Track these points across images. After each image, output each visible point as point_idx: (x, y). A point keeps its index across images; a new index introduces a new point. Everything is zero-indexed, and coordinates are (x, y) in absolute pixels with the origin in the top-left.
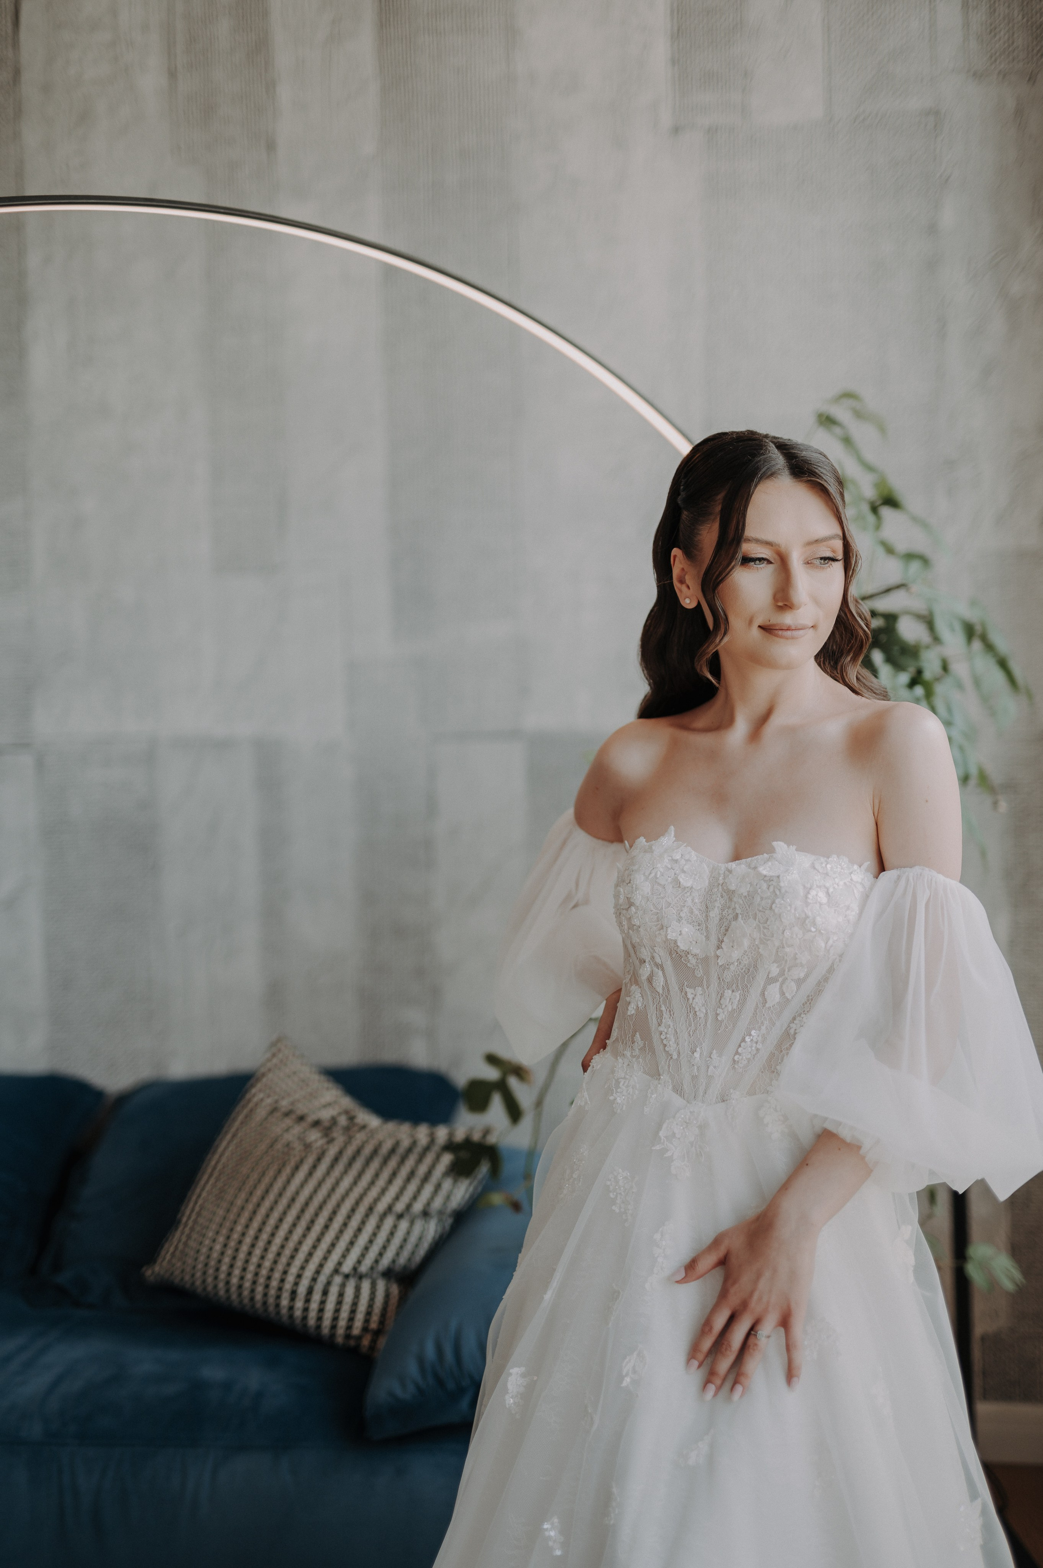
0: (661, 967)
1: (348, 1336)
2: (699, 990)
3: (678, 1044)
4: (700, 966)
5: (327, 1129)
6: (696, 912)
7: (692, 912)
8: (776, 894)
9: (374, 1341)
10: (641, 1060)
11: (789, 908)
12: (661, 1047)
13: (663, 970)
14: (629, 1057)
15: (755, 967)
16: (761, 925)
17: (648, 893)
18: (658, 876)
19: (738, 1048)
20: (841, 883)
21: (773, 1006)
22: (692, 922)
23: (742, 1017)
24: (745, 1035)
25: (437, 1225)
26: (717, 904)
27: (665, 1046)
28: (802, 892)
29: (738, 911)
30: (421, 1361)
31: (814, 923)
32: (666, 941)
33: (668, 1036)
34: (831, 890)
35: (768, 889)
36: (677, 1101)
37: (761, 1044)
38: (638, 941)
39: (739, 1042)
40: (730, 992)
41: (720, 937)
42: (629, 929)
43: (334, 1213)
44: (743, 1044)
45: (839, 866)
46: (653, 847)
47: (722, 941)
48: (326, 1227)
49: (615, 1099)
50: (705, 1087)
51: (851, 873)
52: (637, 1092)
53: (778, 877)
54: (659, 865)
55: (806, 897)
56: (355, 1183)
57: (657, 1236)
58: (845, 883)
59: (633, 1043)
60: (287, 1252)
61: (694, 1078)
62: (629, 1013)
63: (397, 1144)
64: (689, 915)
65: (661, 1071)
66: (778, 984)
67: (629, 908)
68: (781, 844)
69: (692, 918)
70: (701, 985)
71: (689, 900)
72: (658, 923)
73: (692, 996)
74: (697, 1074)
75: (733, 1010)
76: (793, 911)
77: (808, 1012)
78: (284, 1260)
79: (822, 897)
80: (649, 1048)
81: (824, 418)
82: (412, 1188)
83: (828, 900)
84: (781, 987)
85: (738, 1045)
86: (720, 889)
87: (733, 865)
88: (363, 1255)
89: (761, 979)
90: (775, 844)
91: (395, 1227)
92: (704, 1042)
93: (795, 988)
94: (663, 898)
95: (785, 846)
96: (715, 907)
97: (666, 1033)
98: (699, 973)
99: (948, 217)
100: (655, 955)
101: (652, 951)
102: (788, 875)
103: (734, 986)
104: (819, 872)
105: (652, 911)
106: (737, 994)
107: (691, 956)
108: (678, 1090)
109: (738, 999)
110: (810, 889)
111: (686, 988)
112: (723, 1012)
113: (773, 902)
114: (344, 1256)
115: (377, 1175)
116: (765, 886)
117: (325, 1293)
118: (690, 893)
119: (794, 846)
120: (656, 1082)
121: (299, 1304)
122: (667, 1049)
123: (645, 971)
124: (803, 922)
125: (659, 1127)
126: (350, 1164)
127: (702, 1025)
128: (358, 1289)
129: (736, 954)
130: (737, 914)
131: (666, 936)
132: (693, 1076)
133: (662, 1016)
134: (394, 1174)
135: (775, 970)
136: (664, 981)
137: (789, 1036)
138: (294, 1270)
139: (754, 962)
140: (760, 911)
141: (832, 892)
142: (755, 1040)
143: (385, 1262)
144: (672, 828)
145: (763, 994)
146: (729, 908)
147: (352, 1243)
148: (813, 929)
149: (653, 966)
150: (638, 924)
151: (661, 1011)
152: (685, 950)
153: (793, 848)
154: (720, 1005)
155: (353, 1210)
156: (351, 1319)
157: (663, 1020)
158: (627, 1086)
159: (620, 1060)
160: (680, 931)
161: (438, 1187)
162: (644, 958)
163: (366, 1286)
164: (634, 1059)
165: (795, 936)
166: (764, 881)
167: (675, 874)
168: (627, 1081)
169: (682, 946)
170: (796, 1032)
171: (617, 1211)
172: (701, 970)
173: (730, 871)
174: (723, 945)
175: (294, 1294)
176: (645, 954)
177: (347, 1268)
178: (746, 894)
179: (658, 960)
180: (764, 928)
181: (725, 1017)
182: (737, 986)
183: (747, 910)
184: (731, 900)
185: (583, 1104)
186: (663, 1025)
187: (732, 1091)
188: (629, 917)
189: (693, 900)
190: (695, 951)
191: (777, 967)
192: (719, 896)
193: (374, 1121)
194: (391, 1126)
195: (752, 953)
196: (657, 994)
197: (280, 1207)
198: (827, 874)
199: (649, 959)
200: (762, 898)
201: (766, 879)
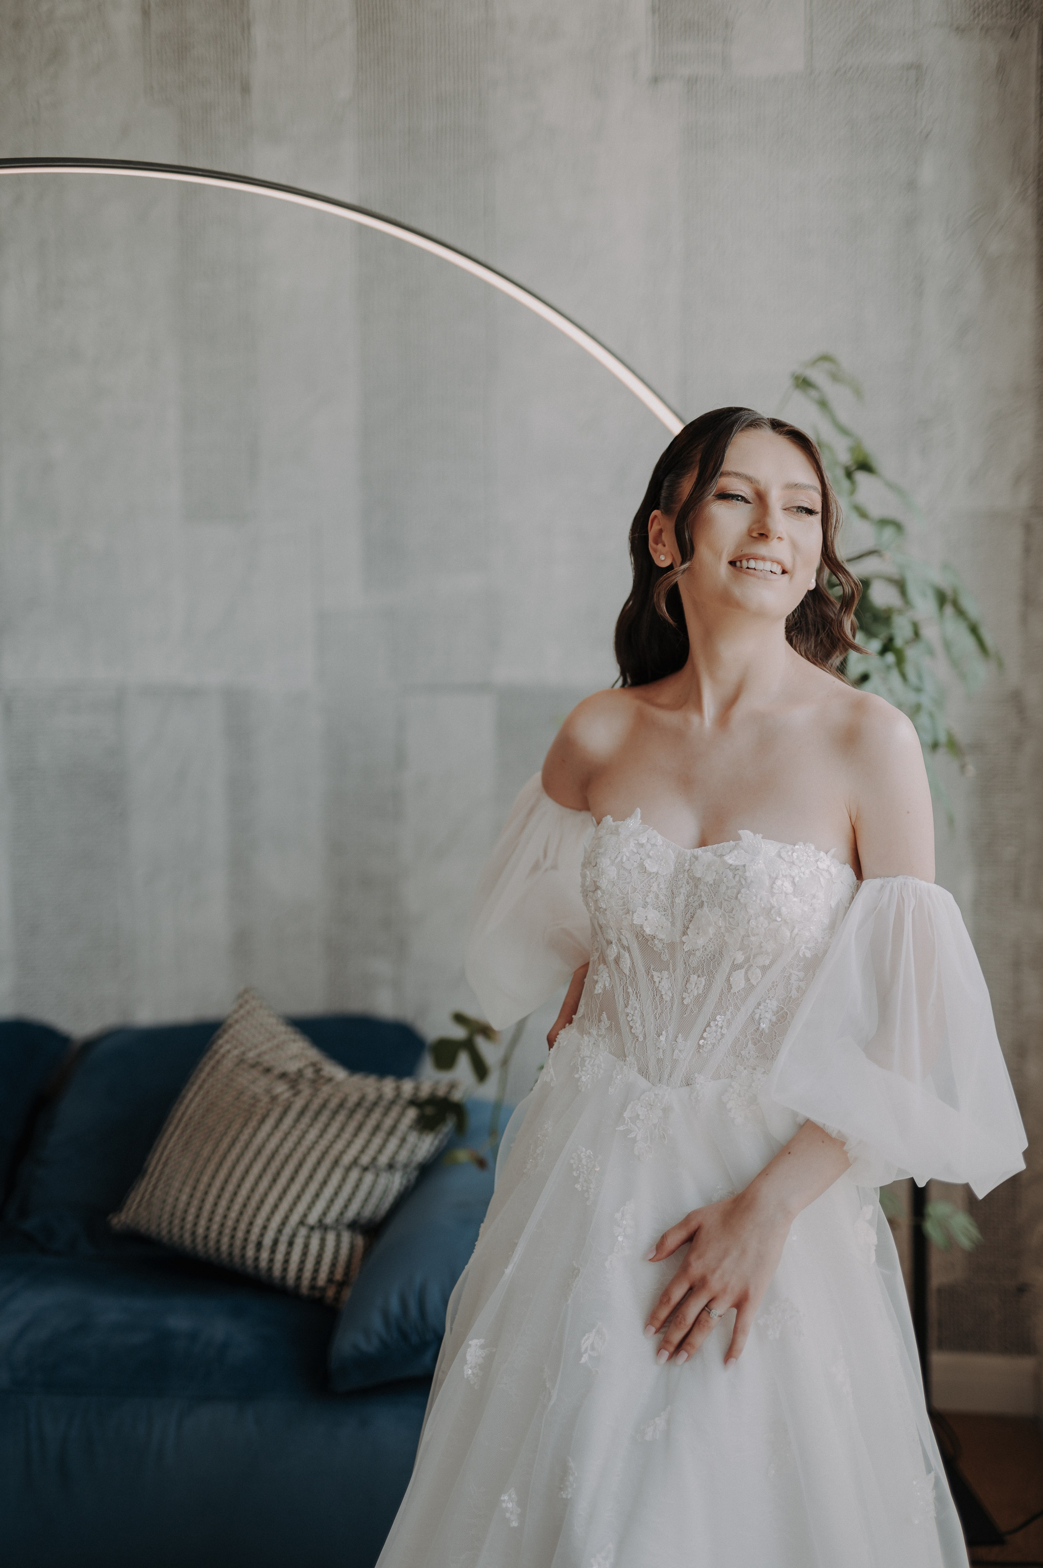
0: (628, 949)
1: (313, 1287)
2: (665, 974)
3: (644, 1027)
4: (666, 951)
5: (293, 1081)
6: (662, 897)
7: (657, 897)
8: (742, 884)
9: (338, 1293)
10: (607, 1039)
11: (754, 898)
12: (628, 1029)
13: (629, 952)
14: (595, 1035)
15: (721, 953)
16: (727, 914)
17: (614, 878)
18: (624, 861)
19: (704, 1033)
20: (807, 872)
21: (738, 992)
22: (658, 907)
23: (708, 1001)
24: (710, 1019)
25: (402, 1177)
26: (683, 890)
27: (631, 1027)
28: (767, 883)
29: (704, 899)
30: (385, 1315)
31: (779, 914)
32: (632, 925)
33: (634, 1018)
34: (797, 879)
35: (734, 877)
36: (642, 1083)
37: (726, 1030)
38: (605, 922)
39: (704, 1027)
40: (696, 977)
41: (686, 923)
42: (596, 910)
43: (300, 1165)
44: (708, 1029)
45: (805, 854)
46: (620, 830)
47: (688, 928)
48: (292, 1179)
49: (581, 1077)
50: (670, 1070)
51: (817, 861)
52: (602, 1071)
53: (744, 866)
54: (625, 850)
55: (772, 887)
56: (321, 1136)
57: (618, 1216)
58: (811, 871)
59: (599, 1022)
60: (253, 1203)
61: (660, 1061)
62: (596, 992)
63: (363, 1098)
64: (655, 900)
65: (627, 1053)
66: (743, 971)
67: (595, 890)
68: (748, 832)
69: (658, 903)
70: (667, 969)
71: (655, 885)
72: (624, 907)
73: (659, 979)
74: (662, 1057)
75: (699, 995)
76: (758, 901)
77: (772, 997)
78: (249, 1211)
79: (788, 887)
80: (615, 1027)
81: (800, 381)
82: (377, 1141)
83: (794, 889)
84: (746, 973)
85: (703, 1029)
86: (686, 876)
87: (699, 851)
88: (328, 1208)
89: (726, 966)
90: (741, 832)
91: (360, 1180)
92: (670, 1025)
93: (761, 976)
94: (628, 883)
95: (752, 834)
96: (680, 893)
97: (633, 1015)
98: (665, 957)
99: (928, 174)
100: (622, 937)
101: (618, 933)
102: (754, 865)
103: (700, 971)
104: (785, 861)
105: (618, 895)
106: (703, 979)
107: (658, 941)
108: (644, 1072)
109: (703, 983)
110: (776, 878)
111: (652, 971)
112: (689, 997)
113: (738, 893)
114: (310, 1208)
115: (342, 1129)
116: (730, 874)
117: (291, 1244)
118: (656, 878)
119: (760, 834)
120: (622, 1063)
121: (265, 1255)
122: (633, 1031)
123: (612, 952)
124: (769, 912)
125: (624, 1107)
126: (315, 1118)
127: (668, 1008)
128: (323, 1241)
129: (701, 942)
130: (703, 902)
131: (632, 920)
132: (658, 1059)
133: (628, 998)
134: (359, 1128)
135: (740, 957)
136: (630, 963)
137: (754, 1021)
138: (259, 1222)
139: (720, 949)
140: (726, 900)
141: (798, 881)
142: (720, 1025)
143: (350, 1214)
144: (638, 810)
145: (728, 980)
146: (695, 895)
147: (317, 1195)
148: (779, 919)
149: (620, 947)
150: (605, 907)
151: (628, 993)
152: (651, 934)
153: (759, 836)
154: (686, 990)
155: (319, 1163)
156: (316, 1271)
157: (630, 1002)
158: (593, 1065)
159: (586, 1038)
160: (646, 917)
161: (403, 1140)
162: (611, 939)
163: (331, 1238)
164: (600, 1039)
165: (760, 926)
166: (730, 869)
167: (641, 859)
168: (593, 1061)
169: (648, 931)
170: (761, 1017)
171: (580, 1189)
172: (667, 955)
173: (696, 858)
174: (689, 931)
175: (259, 1245)
176: (612, 935)
177: (312, 1219)
178: (712, 882)
179: (625, 943)
180: (730, 917)
181: (691, 1002)
182: (703, 971)
183: (712, 898)
184: (696, 887)
185: (548, 1080)
186: (629, 1007)
187: (696, 1075)
188: (594, 899)
189: (659, 885)
190: (662, 936)
191: (742, 954)
192: (685, 882)
193: (339, 1073)
194: (357, 1080)
195: (717, 940)
196: (624, 975)
197: (246, 1160)
198: (793, 863)
199: (616, 940)
200: (728, 888)
201: (731, 867)
